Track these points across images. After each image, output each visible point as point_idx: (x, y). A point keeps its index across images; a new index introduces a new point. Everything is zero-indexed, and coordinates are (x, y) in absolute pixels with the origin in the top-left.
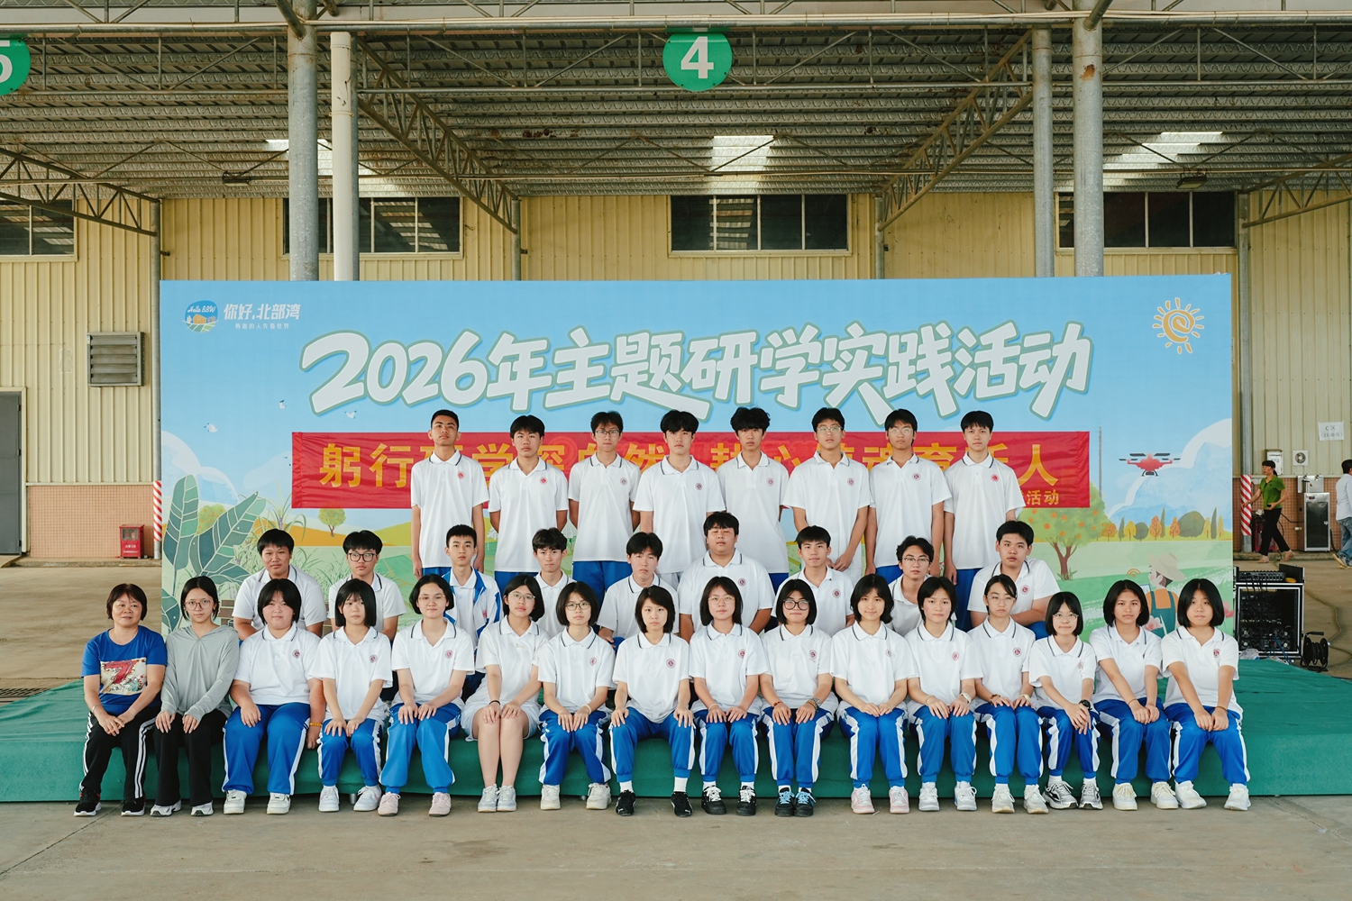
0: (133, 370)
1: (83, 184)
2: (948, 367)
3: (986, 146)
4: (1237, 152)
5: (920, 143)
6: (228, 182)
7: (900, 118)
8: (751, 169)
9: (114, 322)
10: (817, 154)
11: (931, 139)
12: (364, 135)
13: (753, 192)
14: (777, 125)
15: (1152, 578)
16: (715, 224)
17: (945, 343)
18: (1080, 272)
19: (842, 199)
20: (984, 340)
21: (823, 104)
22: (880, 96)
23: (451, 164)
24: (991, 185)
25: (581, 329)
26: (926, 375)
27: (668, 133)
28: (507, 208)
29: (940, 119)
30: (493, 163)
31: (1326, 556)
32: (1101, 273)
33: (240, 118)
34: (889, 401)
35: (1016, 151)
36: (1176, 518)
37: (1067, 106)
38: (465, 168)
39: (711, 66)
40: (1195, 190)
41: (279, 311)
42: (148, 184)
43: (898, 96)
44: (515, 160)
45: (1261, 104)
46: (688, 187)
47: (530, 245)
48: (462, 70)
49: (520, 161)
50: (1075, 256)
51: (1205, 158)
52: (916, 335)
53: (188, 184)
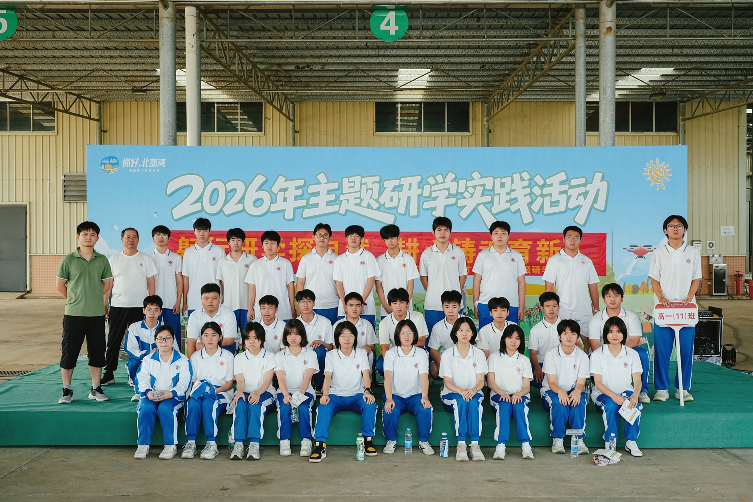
1: (58, 92)
2: (528, 196)
3: (546, 76)
4: (681, 80)
5: (510, 74)
6: (135, 92)
7: (500, 60)
8: (419, 87)
9: (77, 168)
10: (454, 80)
11: (516, 71)
12: (204, 67)
13: (419, 101)
14: (433, 63)
15: (641, 315)
16: (399, 118)
17: (526, 183)
18: (602, 144)
19: (467, 105)
20: (548, 181)
21: (458, 52)
22: (489, 47)
23: (256, 84)
24: (547, 97)
25: (323, 174)
26: (515, 201)
27: (374, 67)
28: (288, 108)
29: (521, 60)
30: (280, 84)
31: (725, 298)
32: (614, 144)
33: (140, 57)
34: (494, 215)
35: (562, 78)
37: (591, 53)
38: (264, 85)
39: (397, 28)
40: (657, 101)
41: (154, 162)
42: (94, 94)
43: (499, 47)
44: (291, 82)
45: (697, 53)
46: (385, 98)
47: (300, 128)
48: (260, 30)
49: (294, 82)
50: (599, 136)
51: (665, 83)
52: (510, 178)
53: (116, 94)
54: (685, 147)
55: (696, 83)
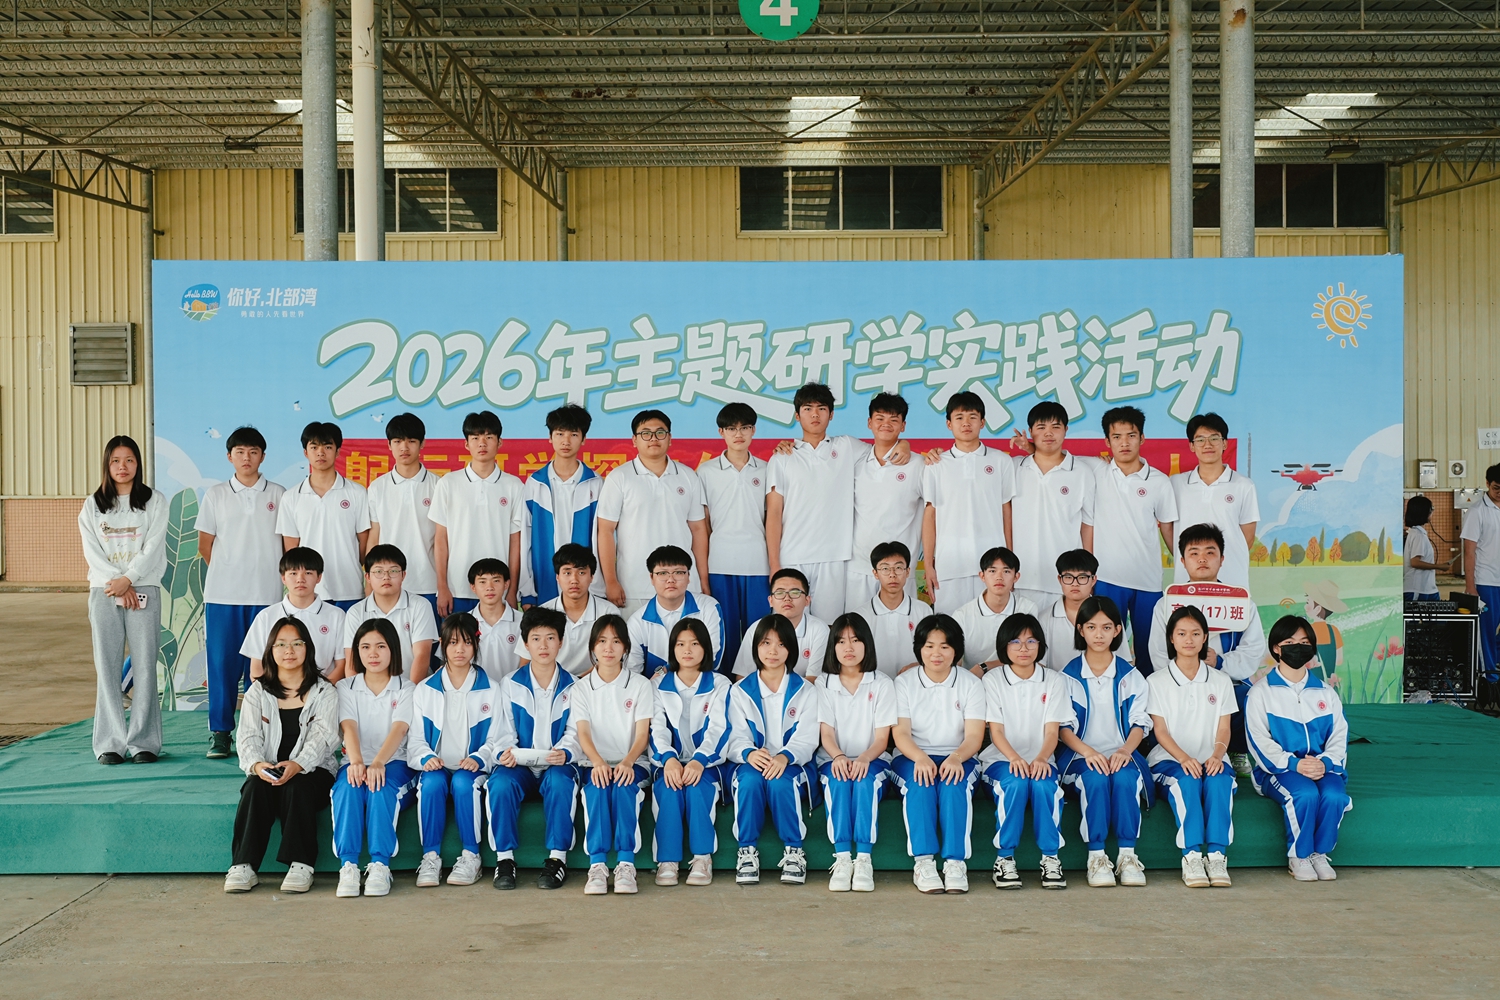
0: (123, 367)
1: (64, 150)
2: (1074, 363)
3: (1107, 109)
4: (1392, 117)
5: (1029, 106)
6: (231, 149)
7: (1008, 76)
8: (834, 135)
9: (100, 312)
10: (910, 118)
11: (1043, 100)
12: (389, 95)
13: (834, 163)
14: (866, 84)
15: (1309, 609)
16: (790, 201)
17: (1070, 336)
18: (1227, 252)
19: (935, 172)
20: (1116, 332)
21: (919, 59)
22: (985, 50)
23: (490, 129)
24: (1107, 155)
25: (645, 319)
26: (1047, 372)
27: (739, 93)
28: (552, 181)
29: (1054, 77)
30: (536, 128)
32: (1251, 254)
33: (244, 73)
35: (1139, 115)
36: (1337, 540)
37: (1201, 62)
38: (505, 133)
39: (795, 11)
40: (1341, 162)
41: (292, 296)
42: (138, 152)
43: (1007, 50)
44: (562, 124)
45: (1425, 60)
46: (760, 157)
47: (578, 224)
48: (503, 17)
49: (567, 125)
50: (1221, 237)
51: (1357, 124)
52: (1036, 326)
53: (185, 152)
54: (1399, 259)
55: (1422, 125)
